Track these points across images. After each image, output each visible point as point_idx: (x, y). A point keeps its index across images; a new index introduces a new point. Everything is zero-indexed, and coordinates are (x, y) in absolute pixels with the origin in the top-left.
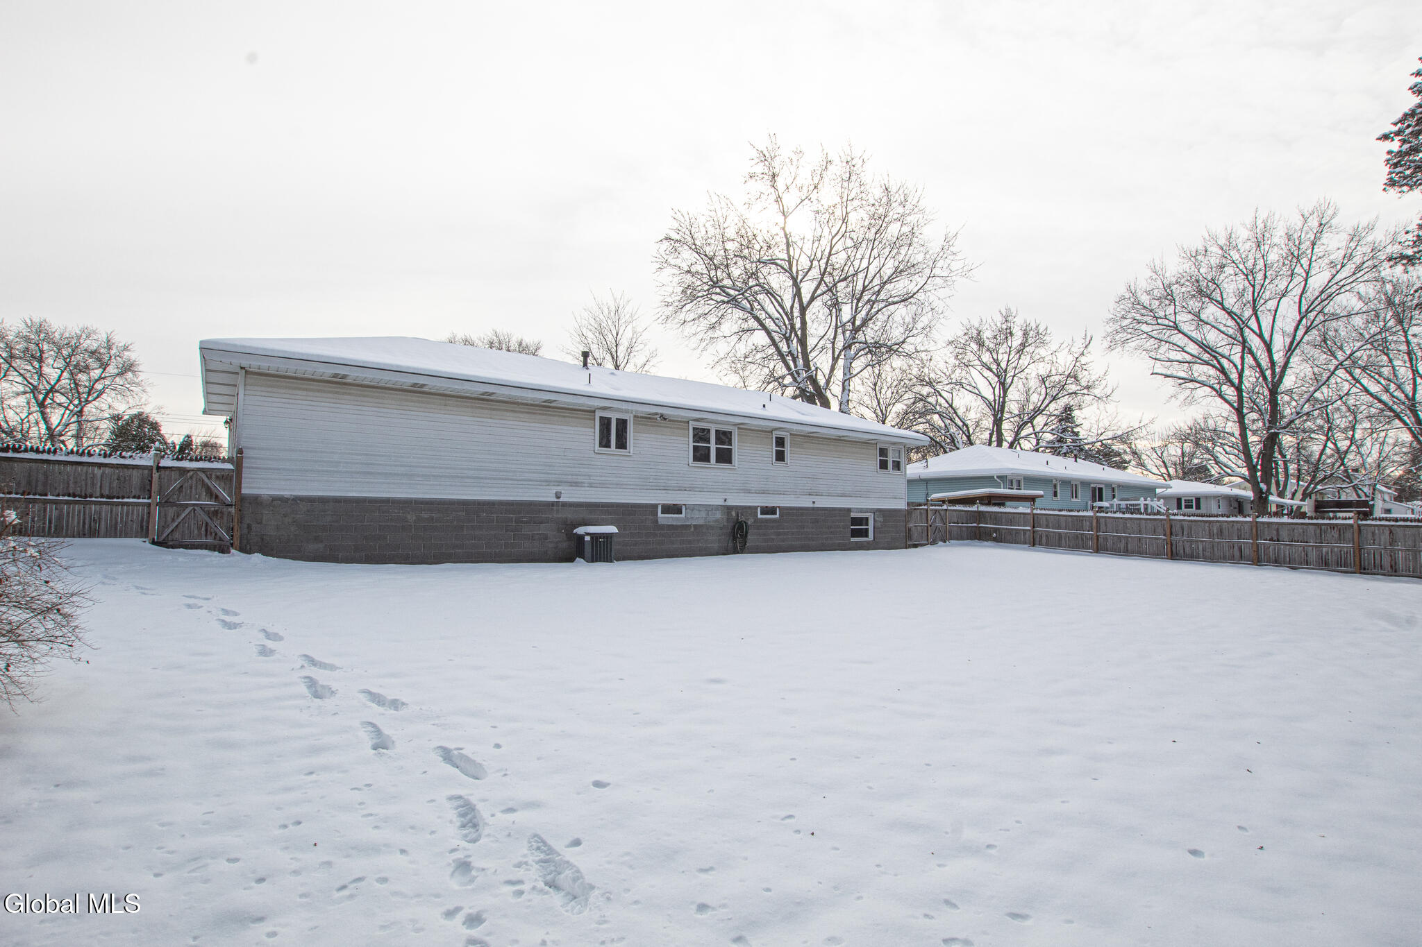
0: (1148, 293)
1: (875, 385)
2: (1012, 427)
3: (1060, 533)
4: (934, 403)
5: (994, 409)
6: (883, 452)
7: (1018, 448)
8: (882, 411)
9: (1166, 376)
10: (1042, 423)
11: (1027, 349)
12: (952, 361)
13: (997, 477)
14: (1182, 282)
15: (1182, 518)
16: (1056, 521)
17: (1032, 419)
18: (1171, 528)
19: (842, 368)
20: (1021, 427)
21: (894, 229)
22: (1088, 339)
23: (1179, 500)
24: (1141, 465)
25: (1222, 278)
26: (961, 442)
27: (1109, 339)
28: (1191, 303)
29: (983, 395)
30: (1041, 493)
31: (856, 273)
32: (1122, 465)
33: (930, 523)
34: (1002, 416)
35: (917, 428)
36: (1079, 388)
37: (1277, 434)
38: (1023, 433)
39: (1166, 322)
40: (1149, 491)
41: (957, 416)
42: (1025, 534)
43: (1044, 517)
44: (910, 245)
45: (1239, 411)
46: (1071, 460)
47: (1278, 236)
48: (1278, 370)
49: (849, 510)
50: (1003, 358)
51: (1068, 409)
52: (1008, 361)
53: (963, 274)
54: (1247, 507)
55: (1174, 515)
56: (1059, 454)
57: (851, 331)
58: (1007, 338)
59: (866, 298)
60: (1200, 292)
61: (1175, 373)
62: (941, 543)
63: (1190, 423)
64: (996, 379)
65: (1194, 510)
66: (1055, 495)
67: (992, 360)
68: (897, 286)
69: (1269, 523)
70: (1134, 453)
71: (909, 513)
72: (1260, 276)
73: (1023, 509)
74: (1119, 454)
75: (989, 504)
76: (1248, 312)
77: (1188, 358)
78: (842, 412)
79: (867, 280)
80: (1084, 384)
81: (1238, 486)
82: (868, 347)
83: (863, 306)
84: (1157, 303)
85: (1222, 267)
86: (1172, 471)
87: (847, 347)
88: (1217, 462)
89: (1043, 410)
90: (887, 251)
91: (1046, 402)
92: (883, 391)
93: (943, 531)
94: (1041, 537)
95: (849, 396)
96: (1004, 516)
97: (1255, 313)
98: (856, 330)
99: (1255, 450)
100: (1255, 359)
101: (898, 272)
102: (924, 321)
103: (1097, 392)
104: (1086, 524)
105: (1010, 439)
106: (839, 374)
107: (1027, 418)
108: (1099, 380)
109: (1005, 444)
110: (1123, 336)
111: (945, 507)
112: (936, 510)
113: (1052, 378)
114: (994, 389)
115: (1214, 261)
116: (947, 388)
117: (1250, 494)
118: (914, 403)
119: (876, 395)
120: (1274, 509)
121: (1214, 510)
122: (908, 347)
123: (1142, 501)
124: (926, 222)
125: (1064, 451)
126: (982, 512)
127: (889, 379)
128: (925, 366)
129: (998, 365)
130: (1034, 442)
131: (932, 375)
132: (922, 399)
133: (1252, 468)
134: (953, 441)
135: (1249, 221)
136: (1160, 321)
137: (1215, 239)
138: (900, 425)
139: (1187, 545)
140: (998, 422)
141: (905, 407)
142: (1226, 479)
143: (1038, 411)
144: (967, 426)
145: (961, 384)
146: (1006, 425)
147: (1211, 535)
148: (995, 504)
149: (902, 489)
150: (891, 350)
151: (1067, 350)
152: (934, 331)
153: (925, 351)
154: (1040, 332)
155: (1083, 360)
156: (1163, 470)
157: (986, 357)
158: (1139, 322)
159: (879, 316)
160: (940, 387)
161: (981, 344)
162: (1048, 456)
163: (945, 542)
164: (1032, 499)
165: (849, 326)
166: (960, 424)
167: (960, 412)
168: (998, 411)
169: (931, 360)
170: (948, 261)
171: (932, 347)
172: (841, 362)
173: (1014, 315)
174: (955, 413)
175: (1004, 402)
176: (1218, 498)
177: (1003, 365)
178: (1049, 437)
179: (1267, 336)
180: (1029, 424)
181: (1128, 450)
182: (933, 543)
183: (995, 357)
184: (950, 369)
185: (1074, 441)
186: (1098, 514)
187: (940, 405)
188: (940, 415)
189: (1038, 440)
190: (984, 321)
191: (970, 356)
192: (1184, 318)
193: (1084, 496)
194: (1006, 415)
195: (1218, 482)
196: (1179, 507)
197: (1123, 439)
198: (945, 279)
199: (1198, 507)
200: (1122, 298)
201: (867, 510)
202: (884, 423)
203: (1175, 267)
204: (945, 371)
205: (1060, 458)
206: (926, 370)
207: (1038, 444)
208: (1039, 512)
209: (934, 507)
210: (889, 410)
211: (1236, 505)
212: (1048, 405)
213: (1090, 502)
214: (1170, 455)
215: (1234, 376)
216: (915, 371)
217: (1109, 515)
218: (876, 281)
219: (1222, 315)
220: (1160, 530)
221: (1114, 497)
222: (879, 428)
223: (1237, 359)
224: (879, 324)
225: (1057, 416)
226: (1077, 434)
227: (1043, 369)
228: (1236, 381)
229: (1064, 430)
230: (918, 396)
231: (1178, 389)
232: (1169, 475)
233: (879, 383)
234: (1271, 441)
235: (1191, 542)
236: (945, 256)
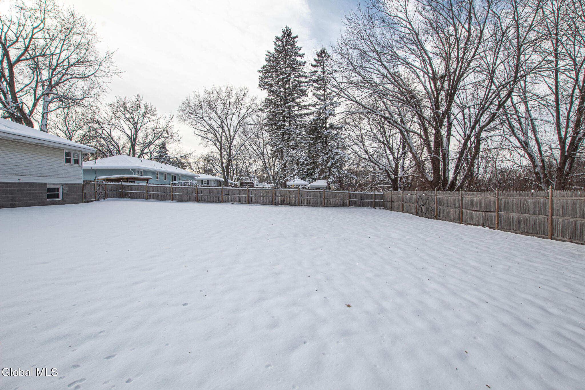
0: (194, 103)
1: (65, 119)
2: (140, 149)
3: (158, 194)
4: (101, 133)
5: (131, 139)
6: (68, 154)
7: (143, 158)
8: (69, 133)
9: (199, 136)
10: (153, 148)
11: (147, 115)
12: (111, 114)
13: (132, 170)
14: (205, 101)
15: (201, 187)
16: (156, 189)
17: (148, 146)
18: (198, 191)
19: (42, 106)
20: (144, 149)
21: (77, 39)
22: (172, 116)
23: (202, 181)
24: (191, 168)
25: (217, 103)
26: (115, 153)
27: (179, 117)
28: (207, 110)
29: (126, 132)
30: (151, 177)
31: (52, 55)
32: (184, 168)
33: (96, 190)
34: (135, 143)
35: (92, 144)
36: (168, 135)
37: (231, 160)
38: (145, 152)
39: (199, 116)
40: (192, 177)
41: (113, 140)
42: (143, 194)
43: (152, 187)
44: (87, 50)
45: (220, 151)
46: (164, 164)
47: (233, 94)
48: (232, 139)
49: (46, 184)
50: (136, 118)
51: (164, 143)
52: (138, 119)
53: (116, 73)
54: (222, 183)
55: (199, 186)
56: (160, 162)
57: (48, 86)
58: (138, 109)
59: (58, 70)
60: (211, 107)
61: (202, 135)
62: (102, 200)
63: (207, 154)
64: (133, 126)
65: (207, 185)
66: (157, 178)
67: (130, 117)
68: (79, 69)
69: (226, 189)
70: (188, 163)
71: (84, 185)
72: (228, 106)
73: (143, 184)
74: (183, 163)
75: (127, 181)
76: (224, 118)
77: (206, 130)
78: (42, 130)
79: (59, 61)
80: (170, 134)
81: (220, 177)
82: (59, 97)
83: (56, 75)
84: (197, 107)
85: (217, 100)
86: (201, 170)
87: (46, 94)
88: (214, 168)
89: (153, 143)
90: (73, 48)
91: (155, 139)
92: (70, 123)
93: (103, 194)
94: (150, 195)
95: (47, 122)
96: (134, 187)
97: (226, 118)
98: (51, 86)
99: (225, 165)
100: (226, 134)
101: (79, 62)
102: (95, 91)
103: (175, 138)
104: (168, 190)
105: (139, 154)
106: (40, 108)
107: (147, 145)
108: (176, 133)
109: (137, 156)
110: (184, 117)
111: (104, 183)
112: (100, 184)
113: (157, 130)
114: (131, 130)
115: (215, 97)
116: (108, 127)
117: (223, 179)
118: (89, 131)
119: (66, 124)
120: (229, 185)
121: (213, 185)
122: (86, 102)
123: (189, 181)
124: (96, 41)
125: (162, 160)
126: (124, 185)
127: (74, 117)
128: (96, 114)
129: (134, 120)
130: (150, 156)
131: (100, 119)
132: (95, 130)
133: (224, 171)
134: (111, 152)
135: (226, 86)
136: (197, 114)
137: (216, 89)
138: (81, 142)
139: (202, 197)
140: (133, 146)
141: (84, 133)
142: (217, 174)
143: (151, 143)
144: (118, 146)
145: (115, 126)
146: (137, 147)
147: (210, 193)
148: (130, 182)
149: (80, 174)
150: (75, 102)
151: (164, 119)
152: (100, 97)
153: (96, 106)
154: (153, 109)
155: (170, 124)
156: (198, 170)
157: (128, 115)
158: (190, 113)
159: (67, 82)
160: (104, 126)
161: (125, 109)
162: (155, 162)
163: (105, 199)
164: (147, 180)
165: (47, 83)
166: (115, 145)
167: (115, 139)
168: (133, 141)
169: (99, 111)
170: (108, 65)
171: (99, 105)
172: (41, 102)
173: (141, 99)
174: (112, 139)
175: (136, 137)
176: (214, 180)
177: (136, 120)
178: (156, 154)
179: (229, 127)
180: (147, 148)
181: (186, 162)
182: (99, 200)
183: (132, 116)
184: (109, 118)
185: (166, 157)
186: (173, 186)
187: (105, 134)
188: (104, 139)
189: (151, 155)
190: (127, 99)
191: (120, 114)
192: (205, 115)
193: (169, 179)
194: (137, 143)
195: (215, 175)
196: (202, 184)
197: (184, 157)
198: (107, 73)
199: (208, 184)
200: (184, 103)
201: (58, 184)
202: (71, 139)
203: (203, 96)
204: (107, 118)
205: (160, 163)
206: (96, 117)
207: (151, 157)
208: (149, 185)
209: (98, 183)
210: (74, 133)
211: (219, 183)
212: (155, 141)
213: (171, 181)
214: (200, 165)
215: (220, 139)
216: (90, 116)
217: (177, 186)
218: (65, 63)
219: (216, 116)
220: (194, 192)
221: (180, 179)
222: (68, 142)
223: (220, 133)
224: (67, 86)
225: (159, 146)
226: (167, 154)
227: (153, 125)
228: (220, 141)
229: (162, 152)
230: (91, 128)
231: (202, 141)
232: (200, 172)
233: (68, 118)
234: (229, 162)
235: (204, 196)
236: (107, 62)
